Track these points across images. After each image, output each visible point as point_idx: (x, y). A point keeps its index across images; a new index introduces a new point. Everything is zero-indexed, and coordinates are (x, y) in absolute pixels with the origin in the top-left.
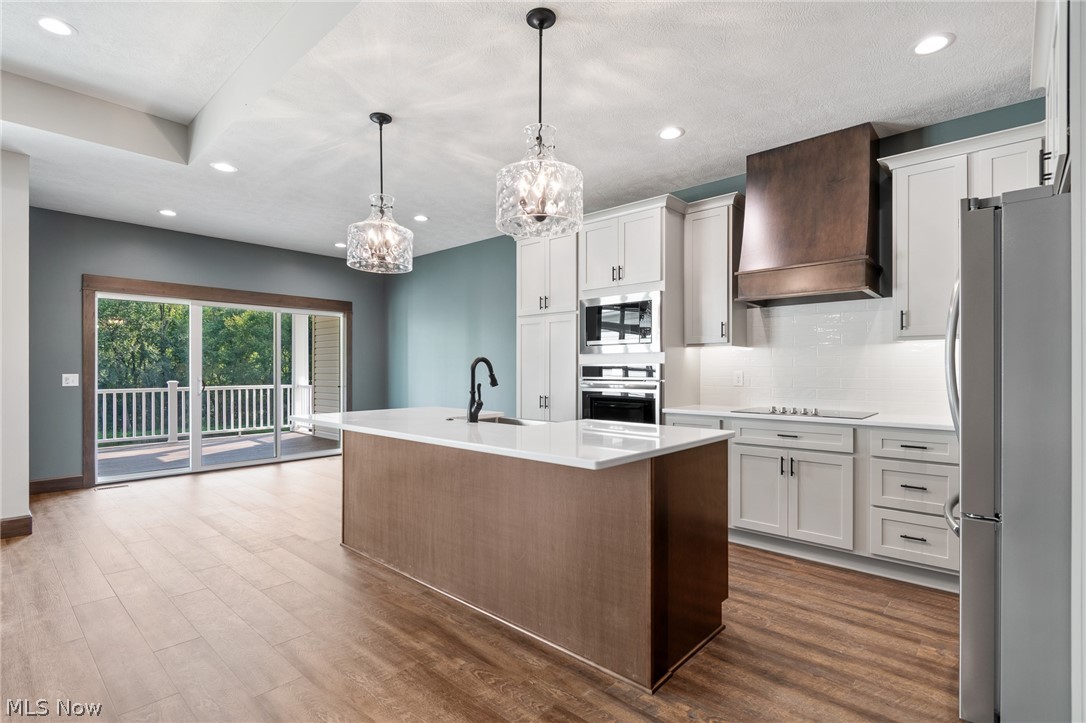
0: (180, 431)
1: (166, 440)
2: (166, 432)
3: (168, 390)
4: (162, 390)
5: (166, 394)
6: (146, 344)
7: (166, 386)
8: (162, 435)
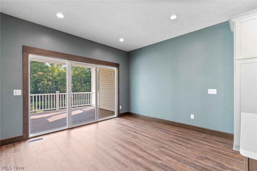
0: (60, 107)
1: (56, 109)
2: (56, 107)
3: (56, 94)
4: (54, 94)
5: (56, 95)
6: (49, 82)
7: (56, 93)
8: (55, 108)
